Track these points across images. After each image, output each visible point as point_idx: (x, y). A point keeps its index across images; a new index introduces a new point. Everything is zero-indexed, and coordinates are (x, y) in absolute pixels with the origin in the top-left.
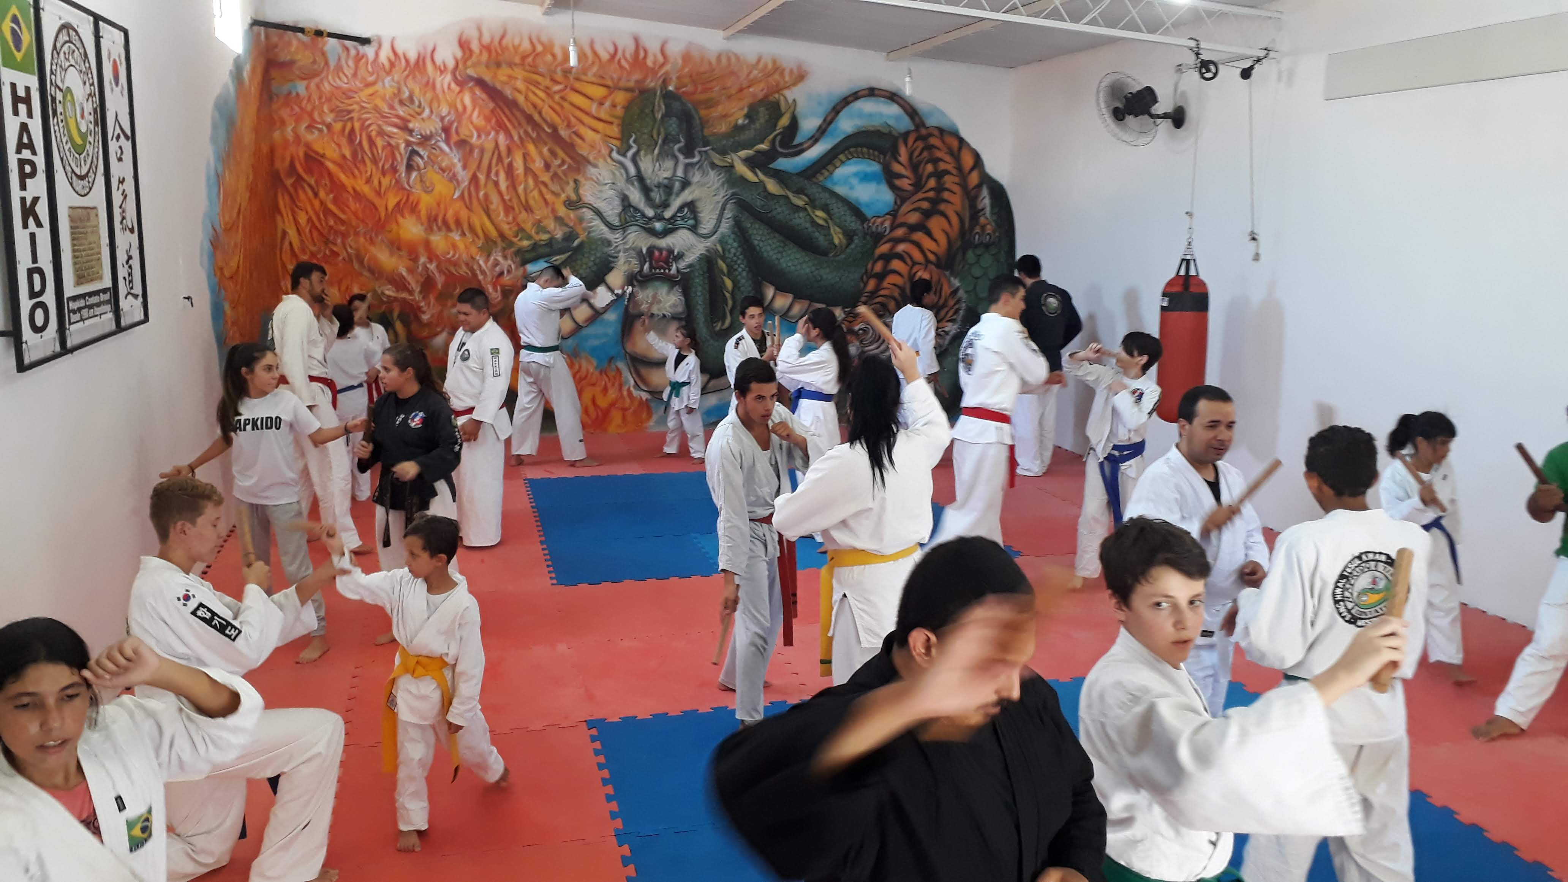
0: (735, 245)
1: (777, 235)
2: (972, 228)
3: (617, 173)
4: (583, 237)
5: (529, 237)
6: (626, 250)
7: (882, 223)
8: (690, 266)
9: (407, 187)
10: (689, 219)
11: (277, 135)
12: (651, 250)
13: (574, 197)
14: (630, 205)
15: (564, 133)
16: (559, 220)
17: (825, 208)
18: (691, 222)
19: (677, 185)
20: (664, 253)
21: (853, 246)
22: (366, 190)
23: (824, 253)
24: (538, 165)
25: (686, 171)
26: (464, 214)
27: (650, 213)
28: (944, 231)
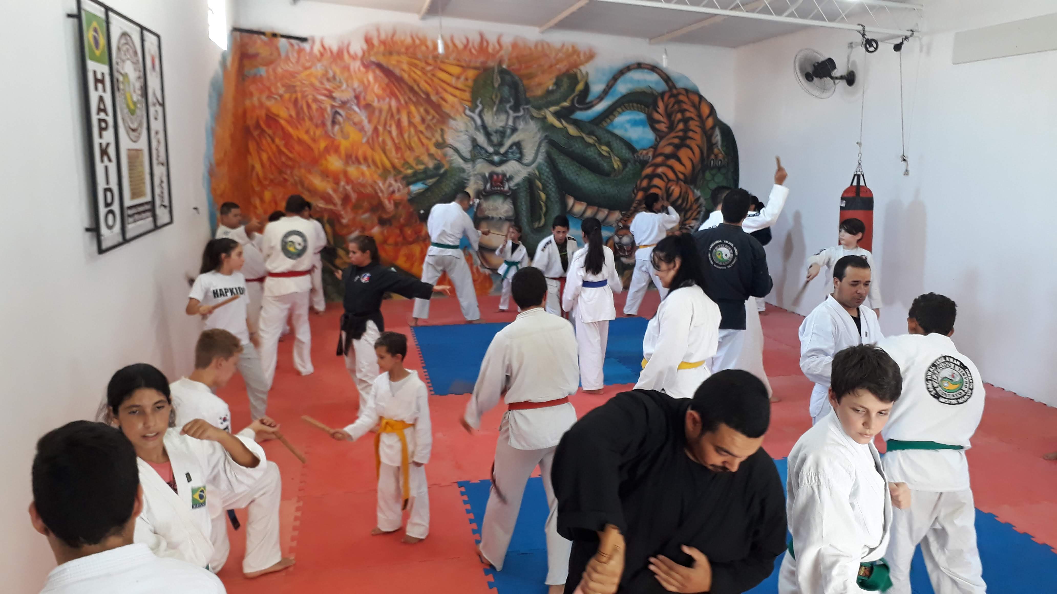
0: (548, 170)
1: (576, 163)
2: (708, 157)
3: (469, 124)
4: (446, 167)
5: (411, 167)
6: (475, 175)
7: (647, 154)
8: (518, 185)
9: (332, 135)
10: (517, 153)
11: (248, 103)
12: (491, 175)
13: (440, 140)
14: (478, 145)
15: (434, 98)
16: (431, 156)
17: (608, 145)
18: (518, 155)
19: (509, 131)
20: (500, 177)
21: (627, 169)
22: (305, 137)
23: (608, 175)
24: (417, 119)
25: (514, 122)
26: (369, 153)
27: (491, 150)
28: (689, 158)
